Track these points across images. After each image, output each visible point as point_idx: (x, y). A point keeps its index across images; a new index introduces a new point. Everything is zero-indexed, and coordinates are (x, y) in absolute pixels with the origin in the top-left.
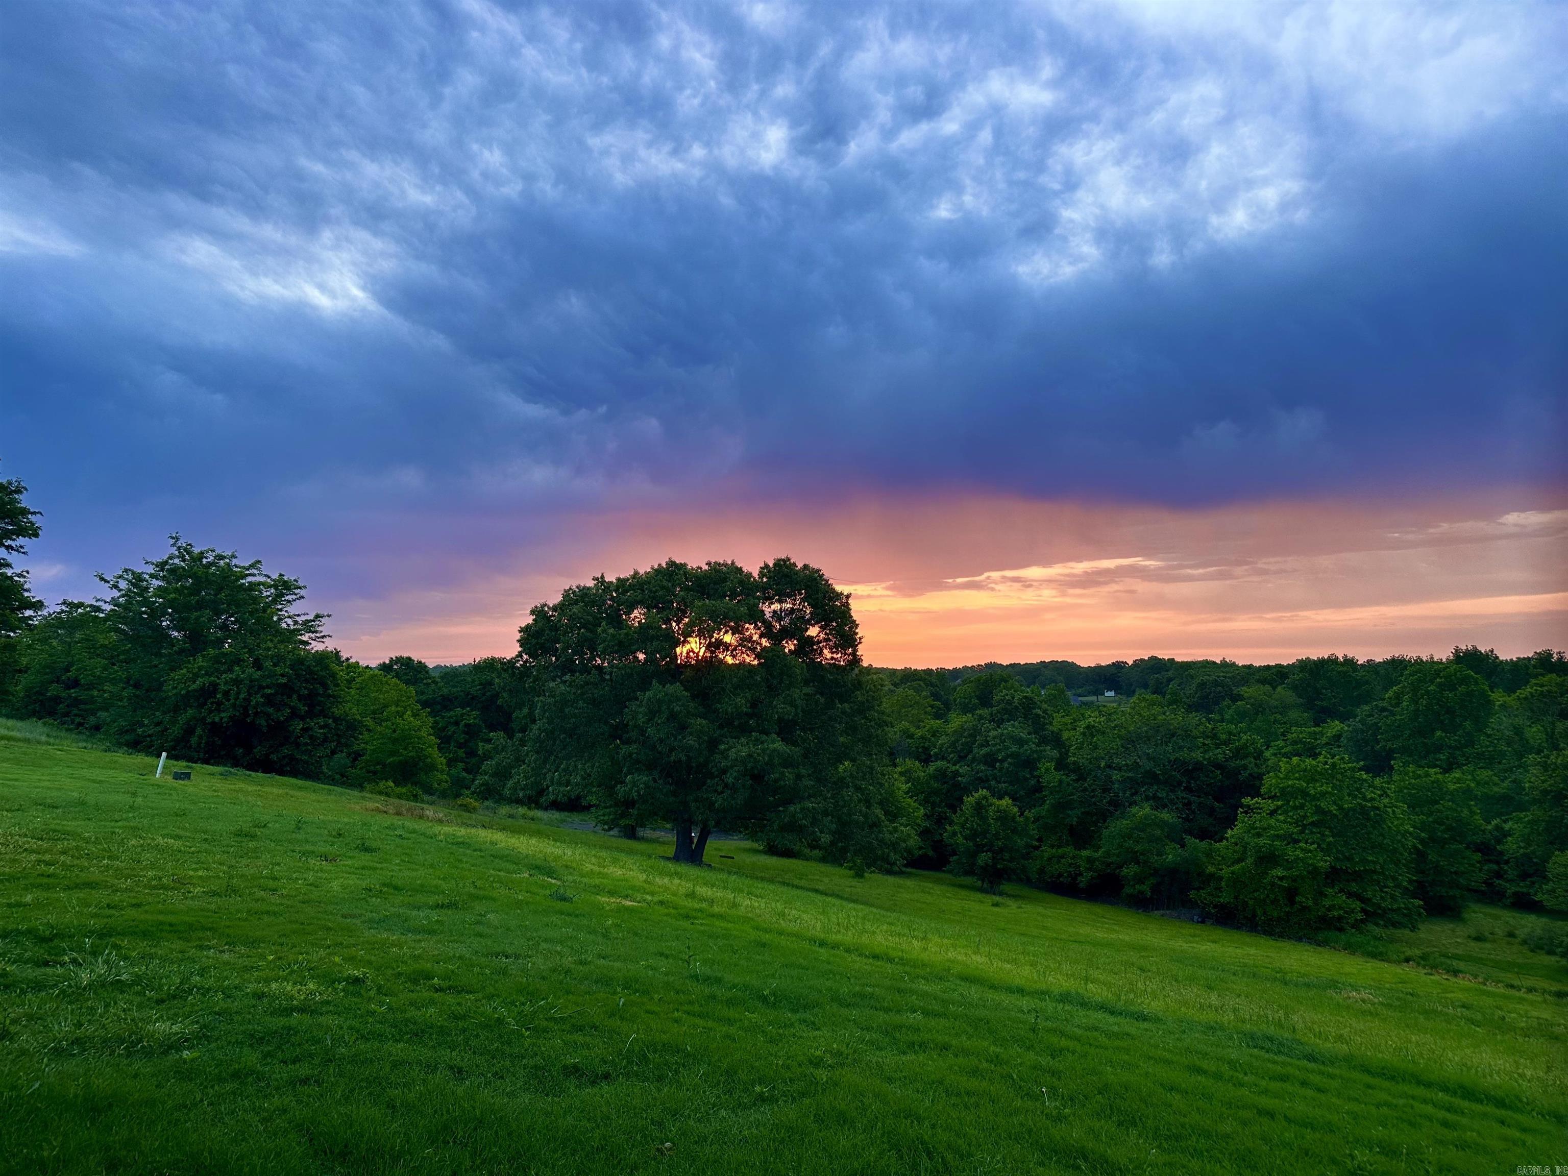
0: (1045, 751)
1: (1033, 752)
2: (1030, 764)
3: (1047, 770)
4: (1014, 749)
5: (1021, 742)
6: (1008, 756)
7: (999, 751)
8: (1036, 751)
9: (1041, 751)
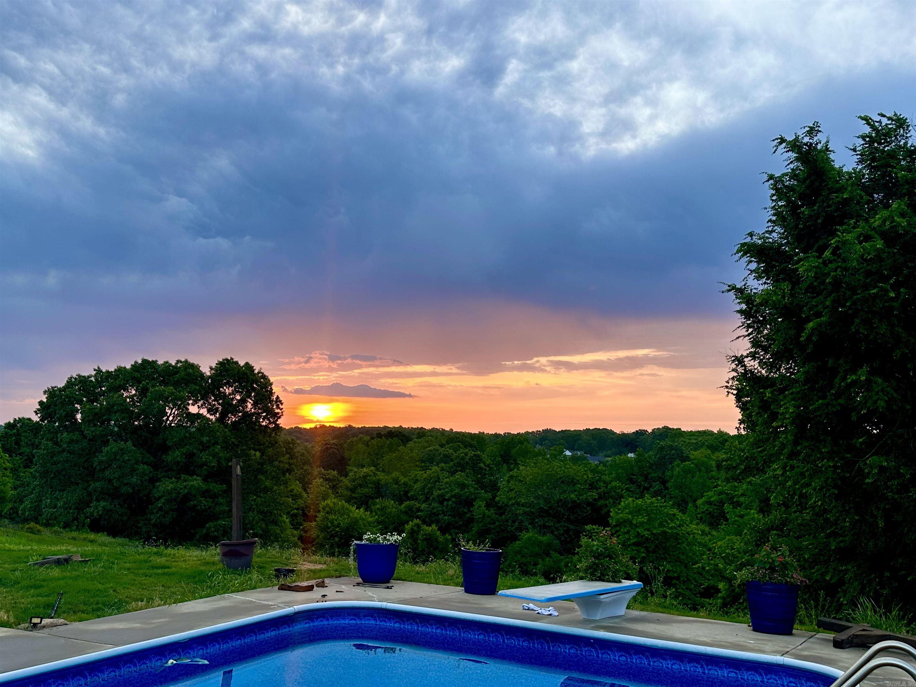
0: (480, 493)
1: (472, 494)
2: (469, 503)
3: (480, 507)
4: (457, 491)
5: (463, 486)
6: (452, 496)
7: (447, 492)
8: (475, 494)
9: (478, 493)
